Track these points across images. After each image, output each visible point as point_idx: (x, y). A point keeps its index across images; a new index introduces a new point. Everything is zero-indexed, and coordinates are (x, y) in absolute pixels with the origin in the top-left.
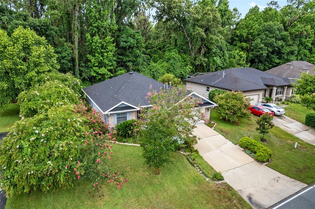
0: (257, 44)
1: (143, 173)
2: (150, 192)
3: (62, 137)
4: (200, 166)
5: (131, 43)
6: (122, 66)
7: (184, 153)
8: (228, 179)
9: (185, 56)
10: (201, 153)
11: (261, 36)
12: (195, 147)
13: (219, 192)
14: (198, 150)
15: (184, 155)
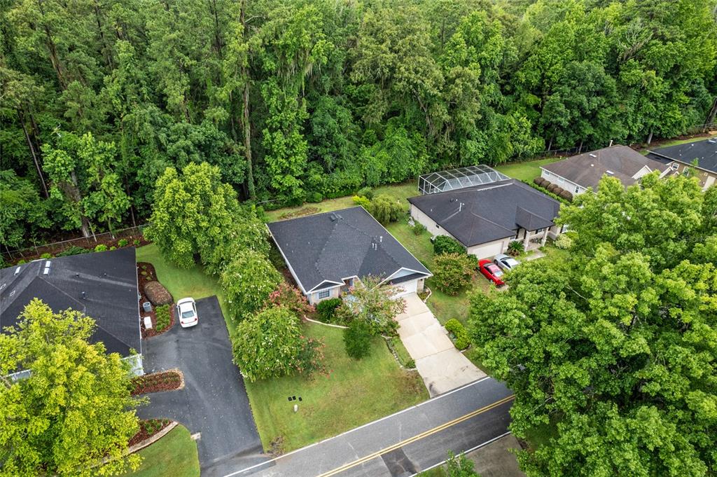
1: (345, 359)
2: (350, 377)
3: (285, 342)
5: (329, 127)
7: (384, 337)
8: (420, 368)
10: (402, 338)
11: (563, 87)
12: (398, 331)
13: (408, 379)
14: (400, 334)
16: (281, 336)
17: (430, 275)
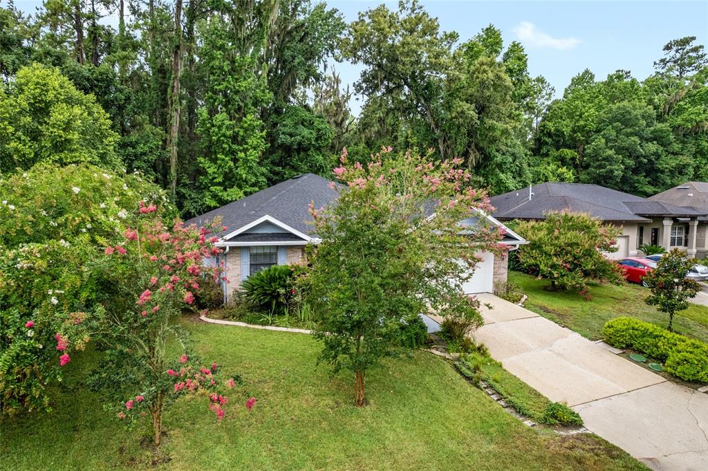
0: (598, 149)
4: (497, 386)
5: (303, 137)
7: (442, 354)
8: (596, 423)
10: (494, 354)
11: (605, 131)
12: (477, 335)
13: (579, 460)
15: (445, 359)
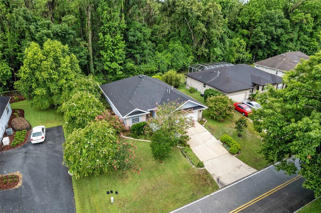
0: (258, 32)
1: (152, 162)
2: (156, 175)
3: (103, 145)
4: (189, 157)
5: (138, 37)
6: (130, 57)
7: (179, 147)
8: (207, 167)
9: (187, 46)
10: (191, 147)
11: (262, 24)
12: (188, 143)
13: (200, 175)
14: (190, 145)
15: (180, 149)
16: (100, 141)
17: (206, 107)
